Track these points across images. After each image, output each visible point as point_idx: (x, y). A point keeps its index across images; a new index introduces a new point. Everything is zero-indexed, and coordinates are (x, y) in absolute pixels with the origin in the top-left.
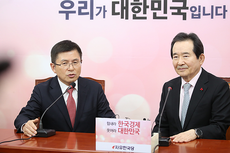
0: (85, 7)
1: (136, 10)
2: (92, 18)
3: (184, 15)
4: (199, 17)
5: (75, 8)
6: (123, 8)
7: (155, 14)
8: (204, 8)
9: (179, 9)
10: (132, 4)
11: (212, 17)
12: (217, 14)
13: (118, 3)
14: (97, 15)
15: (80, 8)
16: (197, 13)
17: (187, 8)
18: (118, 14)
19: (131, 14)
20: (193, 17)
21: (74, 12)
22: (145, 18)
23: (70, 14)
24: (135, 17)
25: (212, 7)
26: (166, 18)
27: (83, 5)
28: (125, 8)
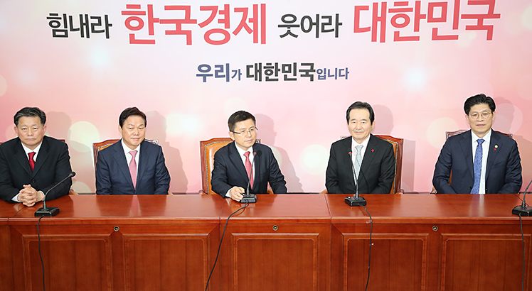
0: (222, 71)
1: (269, 72)
2: (228, 80)
3: (312, 77)
4: (325, 79)
5: (212, 72)
6: (256, 71)
7: (285, 76)
8: (329, 70)
9: (307, 71)
10: (265, 67)
11: (336, 78)
12: (340, 76)
13: (252, 66)
14: (232, 78)
15: (216, 72)
16: (323, 74)
17: (315, 71)
18: (253, 76)
19: (264, 76)
20: (319, 79)
21: (212, 75)
22: (277, 80)
23: (207, 77)
24: (267, 79)
25: (336, 69)
26: (296, 79)
27: (219, 69)
28: (258, 71)
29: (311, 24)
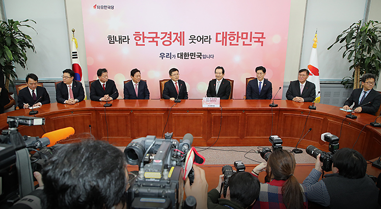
3: (201, 58)
5: (165, 56)
6: (181, 55)
7: (191, 57)
8: (207, 55)
9: (199, 56)
10: (184, 54)
11: (209, 58)
13: (179, 54)
16: (205, 57)
17: (202, 55)
18: (180, 57)
19: (184, 57)
22: (188, 59)
26: (195, 59)
27: (168, 54)
29: (201, 39)
